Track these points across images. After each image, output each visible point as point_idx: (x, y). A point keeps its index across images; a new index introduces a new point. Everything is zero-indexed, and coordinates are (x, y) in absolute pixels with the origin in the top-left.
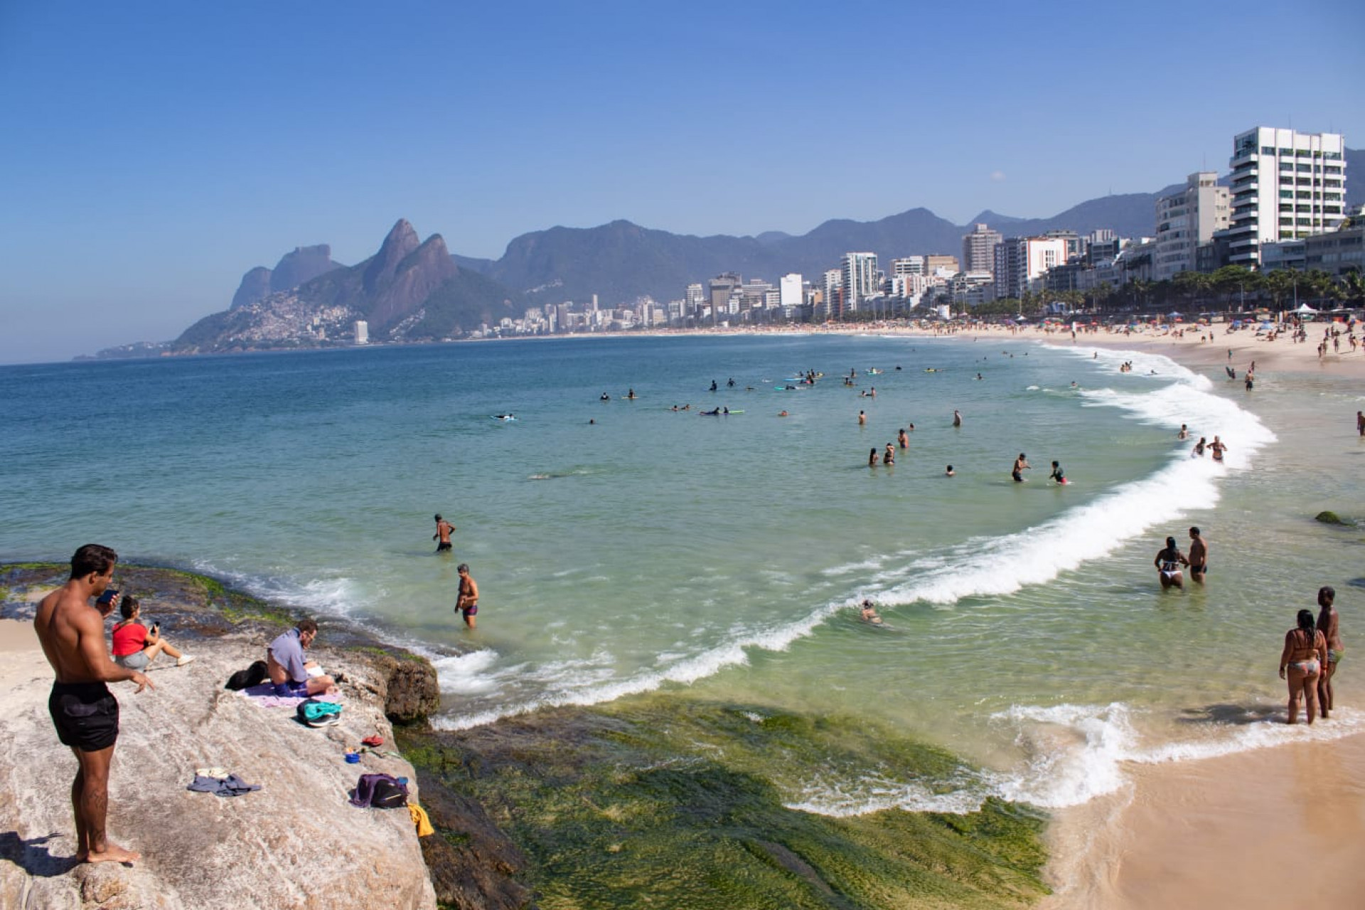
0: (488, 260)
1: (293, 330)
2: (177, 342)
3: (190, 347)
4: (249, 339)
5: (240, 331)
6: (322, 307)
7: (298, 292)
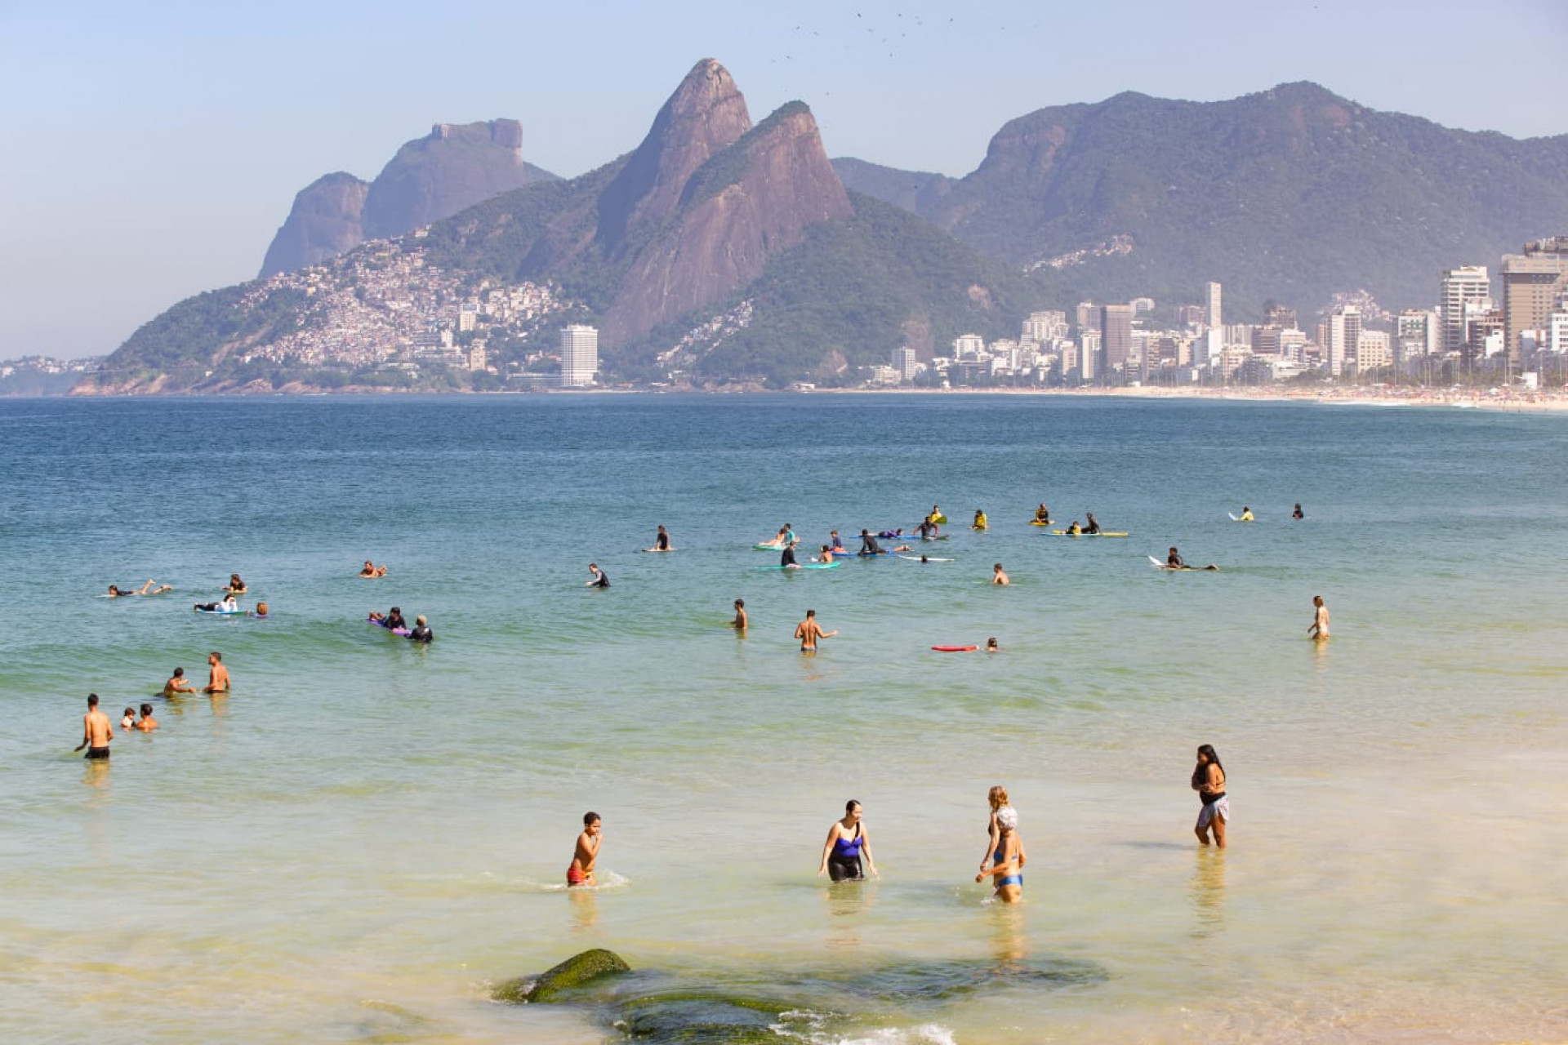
0: (939, 176)
1: (406, 341)
2: (114, 359)
3: (145, 375)
4: (289, 360)
5: (271, 339)
6: (485, 284)
7: (425, 243)
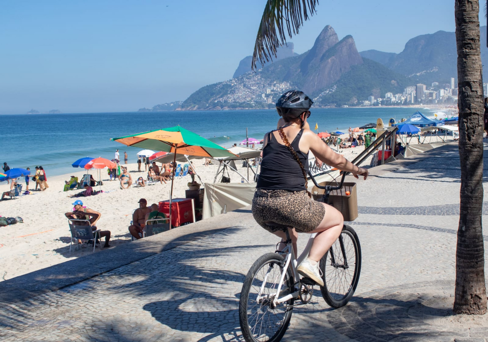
0: (395, 54)
1: (254, 97)
2: (186, 102)
3: (193, 106)
4: (226, 102)
5: (222, 97)
6: (275, 82)
7: (261, 72)
